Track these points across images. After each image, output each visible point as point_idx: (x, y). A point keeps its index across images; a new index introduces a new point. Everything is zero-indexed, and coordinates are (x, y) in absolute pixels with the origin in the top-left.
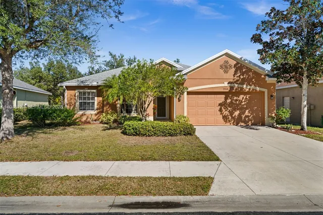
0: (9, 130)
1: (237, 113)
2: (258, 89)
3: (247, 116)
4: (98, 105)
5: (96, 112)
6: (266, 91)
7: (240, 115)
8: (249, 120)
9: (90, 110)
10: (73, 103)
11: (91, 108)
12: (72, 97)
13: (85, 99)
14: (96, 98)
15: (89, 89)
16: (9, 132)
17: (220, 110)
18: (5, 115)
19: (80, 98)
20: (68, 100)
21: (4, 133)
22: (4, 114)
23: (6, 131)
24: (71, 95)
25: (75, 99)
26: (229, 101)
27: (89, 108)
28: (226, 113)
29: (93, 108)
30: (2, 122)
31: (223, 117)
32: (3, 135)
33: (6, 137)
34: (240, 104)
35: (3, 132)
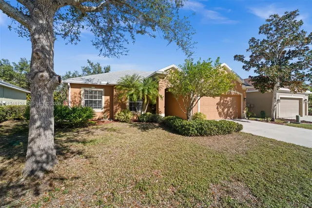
0: (46, 153)
1: (226, 110)
2: (238, 93)
3: (231, 112)
4: (105, 104)
5: (103, 110)
6: (242, 94)
7: (227, 111)
8: (232, 115)
9: (96, 108)
10: (78, 101)
11: (97, 106)
12: (76, 95)
13: (91, 97)
14: (103, 97)
15: (96, 88)
16: (48, 158)
17: (217, 108)
18: (38, 124)
19: (86, 97)
20: (72, 99)
21: (37, 162)
22: (35, 121)
23: (41, 156)
24: (75, 93)
25: (80, 97)
26: (222, 101)
27: (95, 106)
28: (220, 110)
29: (100, 106)
30: (30, 138)
31: (219, 113)
32: (35, 166)
33: (42, 169)
34: (227, 104)
35: (33, 159)
